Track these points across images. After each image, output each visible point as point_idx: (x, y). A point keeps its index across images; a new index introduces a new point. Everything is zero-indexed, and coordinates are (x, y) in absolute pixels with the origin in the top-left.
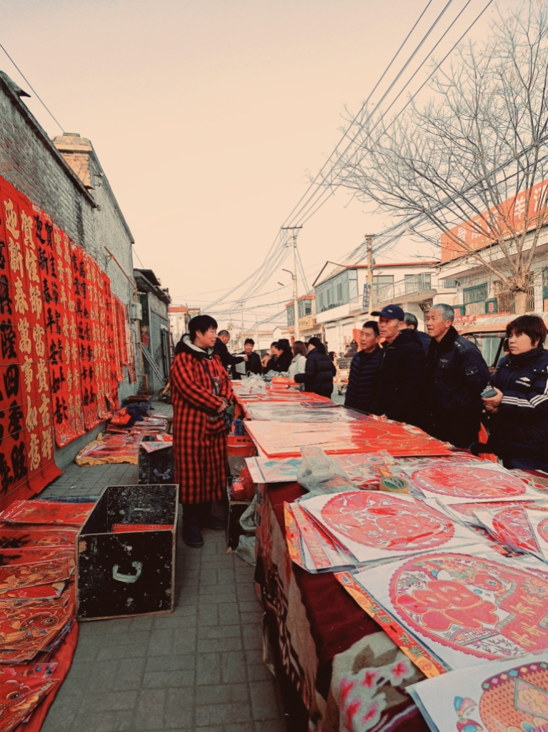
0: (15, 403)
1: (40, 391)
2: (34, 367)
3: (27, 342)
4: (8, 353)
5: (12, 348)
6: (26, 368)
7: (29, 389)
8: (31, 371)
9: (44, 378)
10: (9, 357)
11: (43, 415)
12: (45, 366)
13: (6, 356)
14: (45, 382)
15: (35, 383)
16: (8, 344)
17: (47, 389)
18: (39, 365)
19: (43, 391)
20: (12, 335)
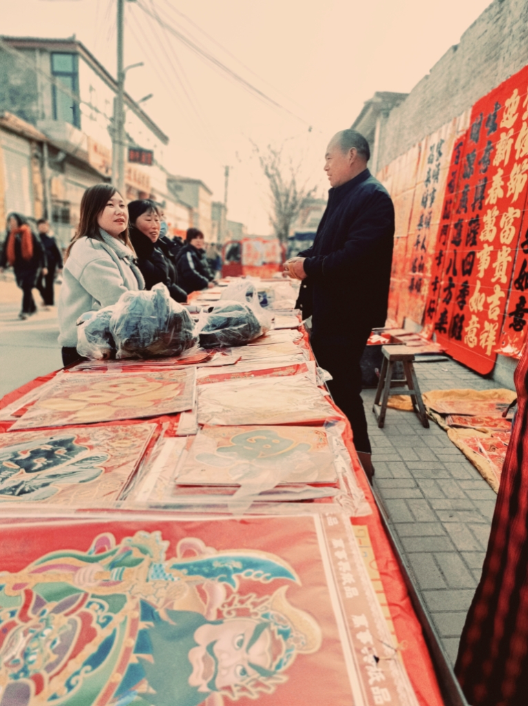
0: (466, 282)
1: (493, 280)
2: (493, 256)
3: (491, 231)
4: (471, 242)
5: (475, 237)
6: (483, 256)
7: (481, 275)
8: (489, 258)
9: (504, 268)
10: (471, 245)
11: (491, 307)
12: (509, 255)
13: (469, 244)
14: (503, 273)
15: (490, 271)
16: (472, 235)
17: (504, 280)
18: (499, 253)
19: (498, 282)
20: (477, 227)
